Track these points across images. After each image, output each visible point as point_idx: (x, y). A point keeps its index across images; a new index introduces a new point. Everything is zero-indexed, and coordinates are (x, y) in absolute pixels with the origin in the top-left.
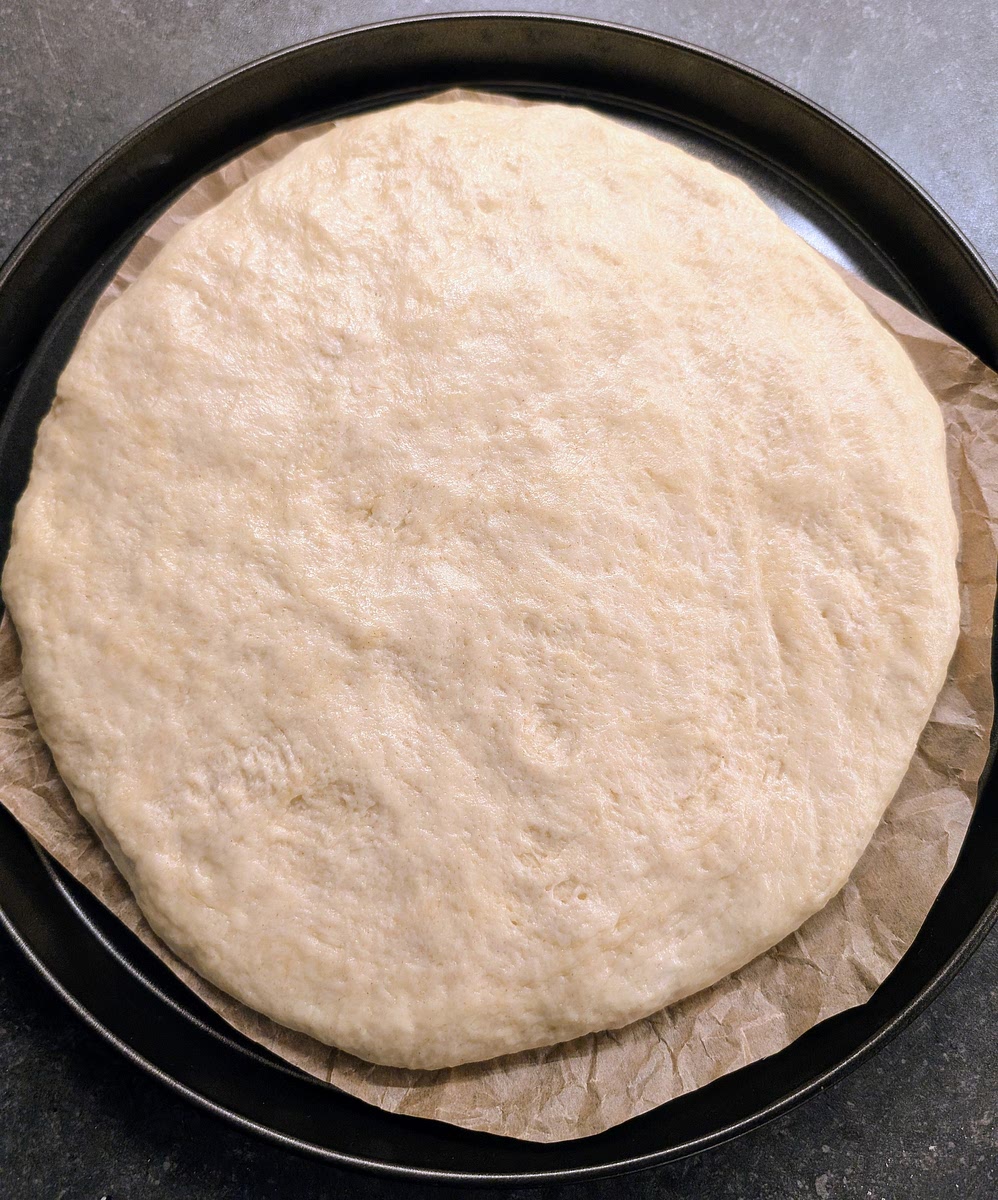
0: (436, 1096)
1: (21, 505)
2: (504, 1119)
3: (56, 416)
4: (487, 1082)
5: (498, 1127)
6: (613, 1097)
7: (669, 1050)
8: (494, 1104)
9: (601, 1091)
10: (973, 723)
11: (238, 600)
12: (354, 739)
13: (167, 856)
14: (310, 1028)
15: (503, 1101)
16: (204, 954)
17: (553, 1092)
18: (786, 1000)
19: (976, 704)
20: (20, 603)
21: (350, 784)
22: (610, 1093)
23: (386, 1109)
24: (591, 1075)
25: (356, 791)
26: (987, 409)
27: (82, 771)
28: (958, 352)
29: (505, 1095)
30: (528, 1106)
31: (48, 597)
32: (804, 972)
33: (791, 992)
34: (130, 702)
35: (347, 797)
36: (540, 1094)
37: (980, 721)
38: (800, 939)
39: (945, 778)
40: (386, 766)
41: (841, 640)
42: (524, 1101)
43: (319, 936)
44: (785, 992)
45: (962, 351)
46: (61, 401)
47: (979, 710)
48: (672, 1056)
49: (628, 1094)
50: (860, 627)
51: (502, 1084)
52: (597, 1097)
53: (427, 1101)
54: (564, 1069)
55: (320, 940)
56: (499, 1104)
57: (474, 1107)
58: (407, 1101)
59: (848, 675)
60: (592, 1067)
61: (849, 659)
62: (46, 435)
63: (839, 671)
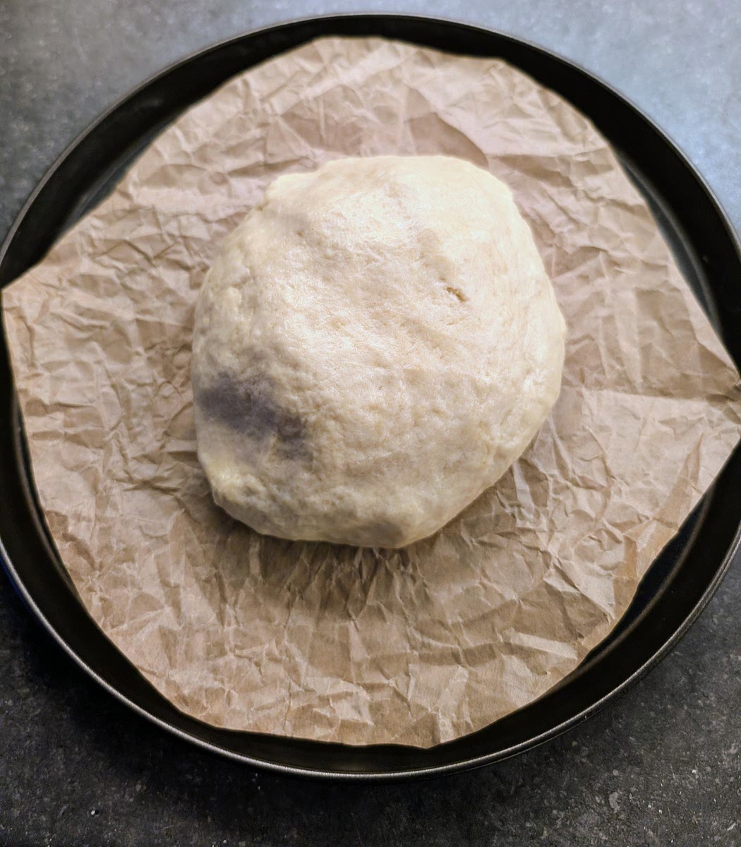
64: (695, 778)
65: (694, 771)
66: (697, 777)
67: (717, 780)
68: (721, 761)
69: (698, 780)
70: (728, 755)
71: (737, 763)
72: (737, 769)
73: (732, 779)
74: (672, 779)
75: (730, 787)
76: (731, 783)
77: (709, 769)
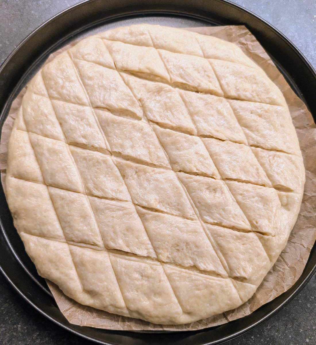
0: (257, 301)
1: (27, 249)
2: (277, 291)
3: (16, 219)
4: (265, 287)
5: (277, 294)
6: (297, 265)
7: (299, 244)
8: (272, 290)
9: (293, 266)
10: (302, 111)
11: (109, 222)
12: (168, 232)
13: (144, 302)
14: (214, 313)
15: (273, 288)
16: (174, 318)
17: (282, 276)
18: (314, 209)
19: (300, 106)
20: (49, 273)
21: (176, 244)
22: (295, 264)
23: (248, 314)
24: (287, 265)
25: (179, 244)
26: (245, 36)
27: (103, 301)
28: (227, 28)
29: (272, 287)
30: (280, 284)
31: (56, 265)
32: (313, 199)
33: (314, 206)
34: (102, 273)
35: (178, 248)
36: (280, 279)
37: (303, 109)
38: (306, 193)
39: (306, 129)
40: (181, 232)
41: (260, 116)
42: (277, 283)
43: (199, 290)
44: (312, 208)
45: (228, 27)
46: (15, 213)
47: (301, 106)
48: (301, 244)
49: (299, 261)
50: (262, 109)
51: (269, 285)
52: (293, 268)
53: (256, 304)
54: (280, 269)
55: (200, 290)
56: (273, 289)
57: (268, 295)
58: (251, 308)
59: (268, 122)
60: (286, 263)
61: (265, 118)
62: (18, 226)
63: (265, 123)
64: (252, 340)
65: (252, 337)
66: (253, 339)
67: (262, 340)
68: (264, 332)
69: (254, 340)
70: (267, 329)
71: (270, 332)
72: (270, 335)
73: (268, 339)
74: (243, 341)
75: (267, 342)
76: (268, 341)
77: (258, 336)
